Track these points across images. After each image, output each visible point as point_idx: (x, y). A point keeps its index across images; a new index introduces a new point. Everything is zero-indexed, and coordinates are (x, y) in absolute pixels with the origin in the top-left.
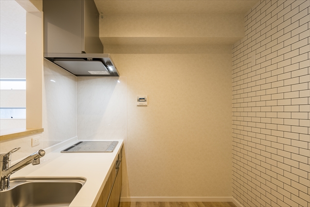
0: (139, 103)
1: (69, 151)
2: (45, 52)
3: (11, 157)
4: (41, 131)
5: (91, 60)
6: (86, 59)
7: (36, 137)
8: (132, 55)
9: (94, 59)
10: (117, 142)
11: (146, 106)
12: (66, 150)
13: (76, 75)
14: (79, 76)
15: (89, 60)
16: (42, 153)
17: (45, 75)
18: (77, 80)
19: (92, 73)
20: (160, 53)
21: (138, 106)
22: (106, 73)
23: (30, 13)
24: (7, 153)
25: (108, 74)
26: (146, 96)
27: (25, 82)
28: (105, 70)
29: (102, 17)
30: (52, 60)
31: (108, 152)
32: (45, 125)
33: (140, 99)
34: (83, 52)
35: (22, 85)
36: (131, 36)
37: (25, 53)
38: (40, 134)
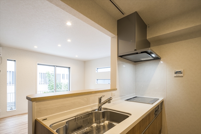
0: (176, 75)
1: (129, 100)
2: (118, 54)
3: (102, 99)
4: (116, 89)
5: (140, 53)
6: (137, 53)
7: (113, 92)
8: (170, 44)
9: (142, 52)
10: (158, 99)
11: (182, 77)
12: (127, 100)
13: (135, 62)
14: (136, 62)
15: (139, 54)
16: (111, 98)
17: (118, 64)
18: (135, 65)
19: (142, 59)
20: (196, 38)
21: (175, 77)
22: (151, 58)
23: (112, 38)
24: (100, 97)
25: (152, 59)
26: (182, 70)
27: (110, 68)
28: (150, 57)
29: (149, 27)
30: (121, 56)
31: (149, 104)
32: (117, 87)
33: (177, 72)
34: (135, 50)
35: (109, 70)
36: (164, 34)
37: (110, 55)
38: (116, 91)
